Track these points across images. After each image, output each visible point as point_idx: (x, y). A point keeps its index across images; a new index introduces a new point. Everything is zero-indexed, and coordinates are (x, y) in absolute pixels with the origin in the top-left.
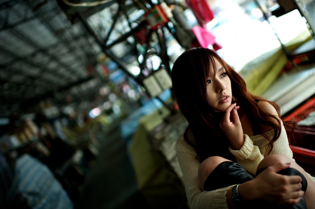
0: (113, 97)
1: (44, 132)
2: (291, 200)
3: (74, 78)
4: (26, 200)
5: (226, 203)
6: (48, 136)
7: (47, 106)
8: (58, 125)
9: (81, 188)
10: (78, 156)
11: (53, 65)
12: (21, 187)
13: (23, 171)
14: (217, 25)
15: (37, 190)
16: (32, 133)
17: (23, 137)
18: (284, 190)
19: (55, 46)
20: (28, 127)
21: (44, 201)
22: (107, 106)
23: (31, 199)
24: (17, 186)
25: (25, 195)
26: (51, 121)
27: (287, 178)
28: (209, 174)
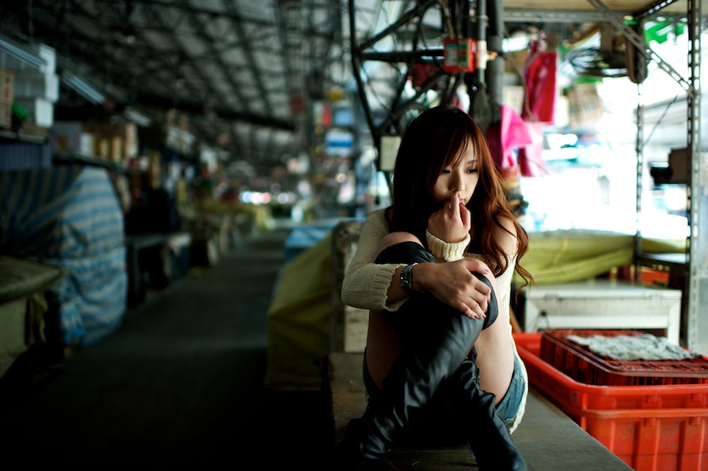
0: (304, 188)
1: (144, 163)
2: (464, 305)
3: (257, 106)
4: (62, 238)
5: (391, 278)
6: (146, 177)
7: (177, 123)
8: (175, 170)
9: (151, 296)
10: (180, 241)
11: (235, 57)
12: (67, 214)
13: (85, 190)
14: (573, 161)
15: (89, 236)
16: (123, 153)
17: (104, 147)
18: (463, 288)
19: (262, 24)
20: (124, 137)
21: (87, 263)
22: (284, 198)
23: (71, 242)
24: (62, 207)
25: (66, 230)
26: (169, 155)
27: (475, 279)
28: (391, 245)
